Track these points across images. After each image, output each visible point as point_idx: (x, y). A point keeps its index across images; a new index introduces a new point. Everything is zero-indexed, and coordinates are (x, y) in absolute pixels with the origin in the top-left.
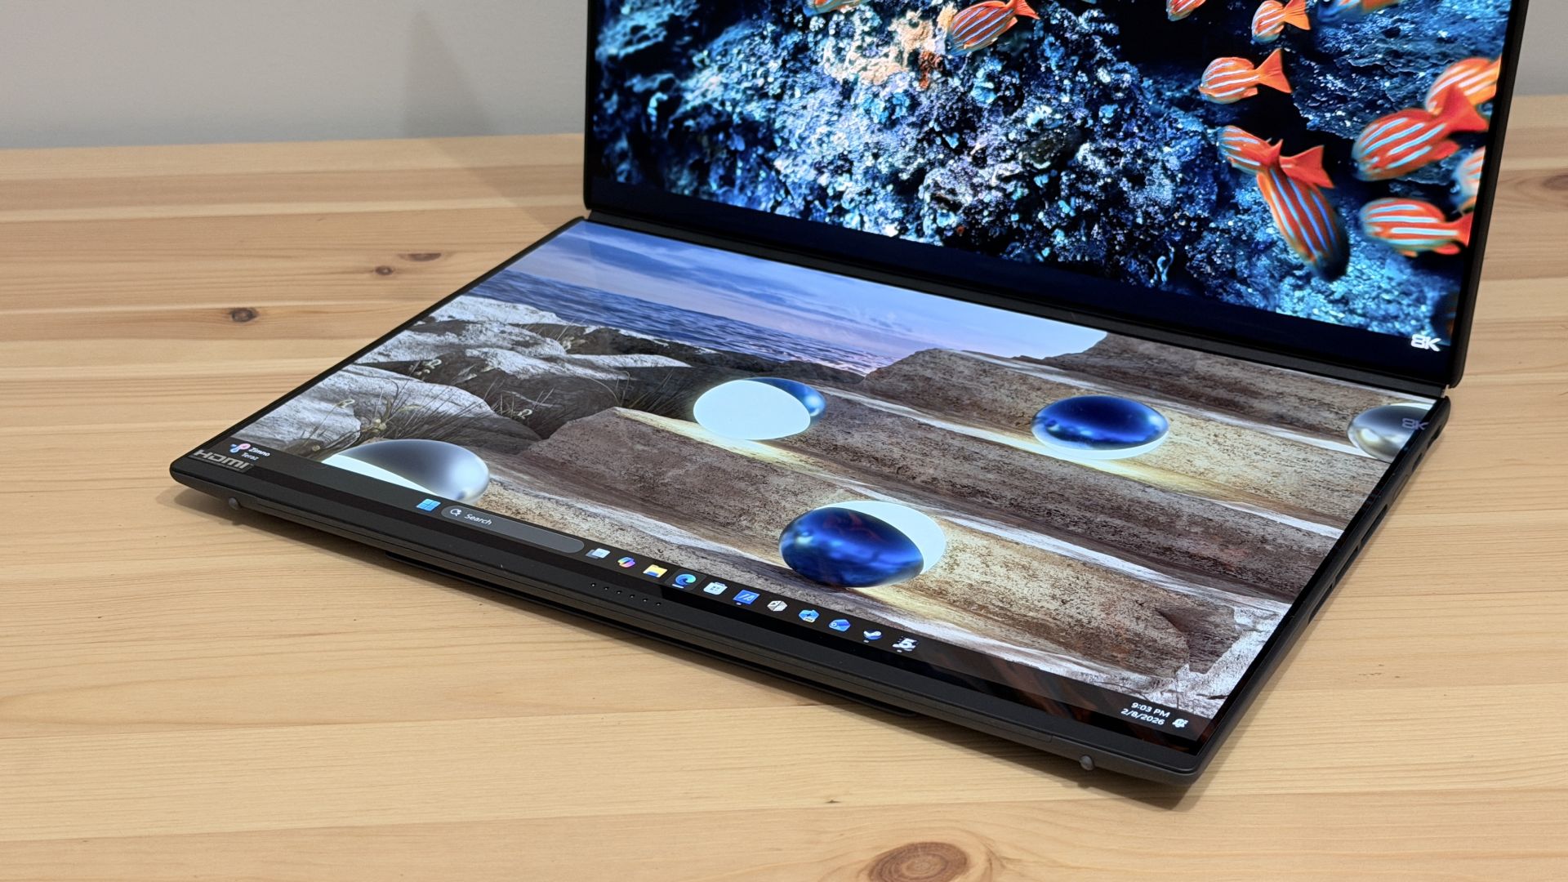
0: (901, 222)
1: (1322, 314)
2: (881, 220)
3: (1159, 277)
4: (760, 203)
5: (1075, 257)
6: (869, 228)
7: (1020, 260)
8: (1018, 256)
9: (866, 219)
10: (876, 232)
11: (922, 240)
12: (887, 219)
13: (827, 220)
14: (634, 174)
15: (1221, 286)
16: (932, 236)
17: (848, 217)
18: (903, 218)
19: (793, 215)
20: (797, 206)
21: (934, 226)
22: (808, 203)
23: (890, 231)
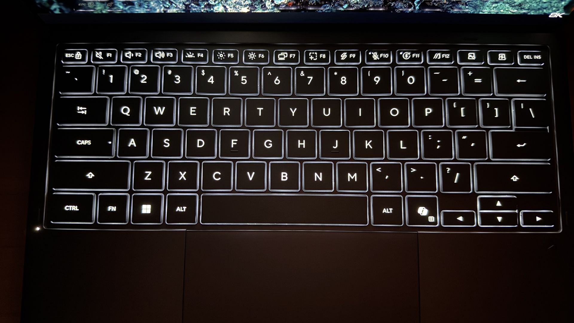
0: (251, 5)
1: (505, 11)
2: (237, 6)
3: (415, 8)
4: (156, 10)
5: (364, 6)
6: (230, 10)
7: (330, 11)
8: (328, 10)
9: (227, 7)
10: (236, 12)
11: (266, 11)
12: (241, 5)
13: (202, 11)
14: (64, 9)
15: (451, 7)
16: (272, 9)
17: (215, 8)
18: (252, 4)
19: (179, 12)
20: (181, 8)
21: (273, 4)
22: (187, 6)
23: (245, 10)
